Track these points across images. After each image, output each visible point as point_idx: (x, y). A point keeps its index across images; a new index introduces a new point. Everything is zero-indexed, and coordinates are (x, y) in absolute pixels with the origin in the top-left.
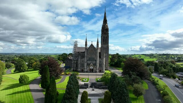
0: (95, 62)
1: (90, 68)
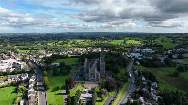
0: (94, 75)
1: (92, 78)
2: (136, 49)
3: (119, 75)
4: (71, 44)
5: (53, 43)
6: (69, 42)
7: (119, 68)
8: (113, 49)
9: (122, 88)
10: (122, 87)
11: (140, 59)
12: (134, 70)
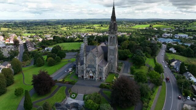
0: (94, 69)
1: (90, 75)
2: (166, 34)
3: (144, 70)
4: (87, 28)
5: (67, 27)
6: (85, 27)
7: (144, 56)
8: (136, 34)
9: (150, 101)
10: (150, 99)
11: (174, 45)
12: (170, 62)
